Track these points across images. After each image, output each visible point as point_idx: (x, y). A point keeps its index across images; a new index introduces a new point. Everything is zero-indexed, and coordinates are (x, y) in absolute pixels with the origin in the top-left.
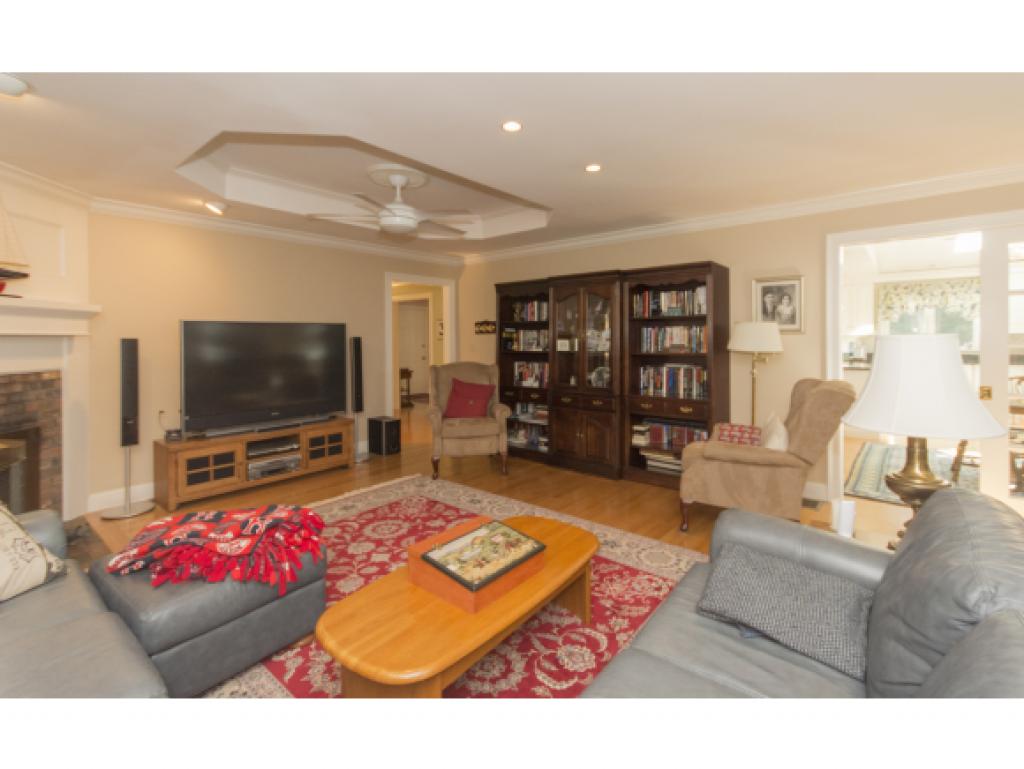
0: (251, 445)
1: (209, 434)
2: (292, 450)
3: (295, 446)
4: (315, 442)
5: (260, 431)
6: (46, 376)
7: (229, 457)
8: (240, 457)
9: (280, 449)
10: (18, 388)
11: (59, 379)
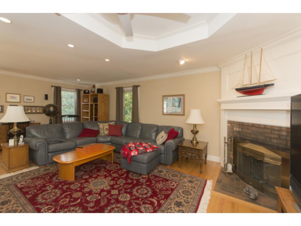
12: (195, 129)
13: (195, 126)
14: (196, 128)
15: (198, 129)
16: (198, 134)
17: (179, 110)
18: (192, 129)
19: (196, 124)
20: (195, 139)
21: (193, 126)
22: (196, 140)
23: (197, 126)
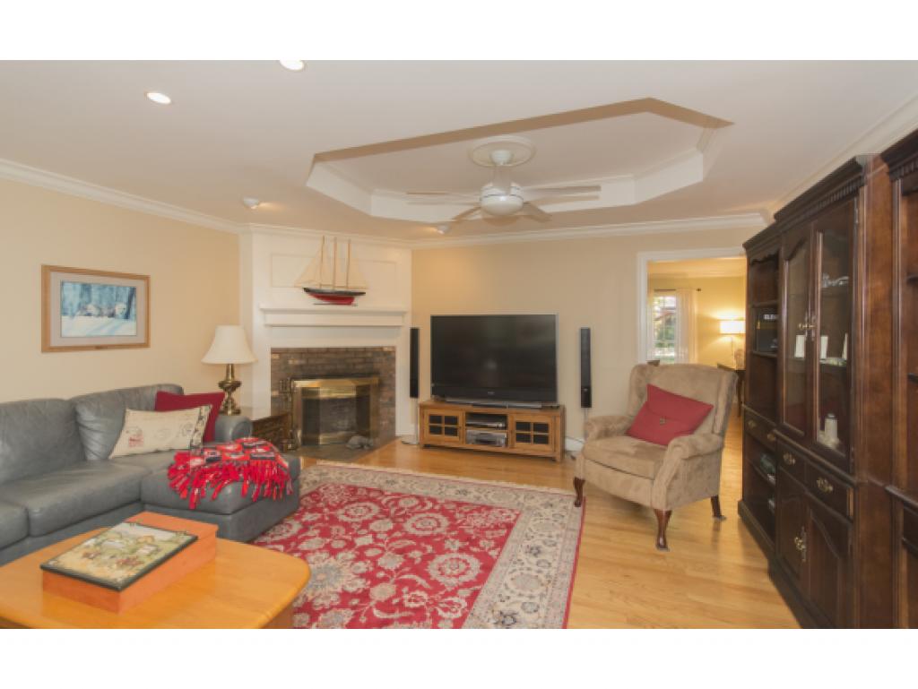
0: (471, 416)
1: (448, 400)
2: (498, 428)
3: (501, 425)
4: (521, 426)
5: (474, 405)
6: (386, 349)
7: (453, 420)
8: (461, 422)
9: (489, 424)
10: (369, 355)
11: (394, 352)
12: (230, 377)
13: (231, 369)
14: (233, 376)
15: (237, 378)
16: (238, 390)
17: (127, 329)
18: (222, 379)
19: (232, 365)
20: (230, 406)
21: (225, 369)
22: (233, 407)
23: (235, 369)
